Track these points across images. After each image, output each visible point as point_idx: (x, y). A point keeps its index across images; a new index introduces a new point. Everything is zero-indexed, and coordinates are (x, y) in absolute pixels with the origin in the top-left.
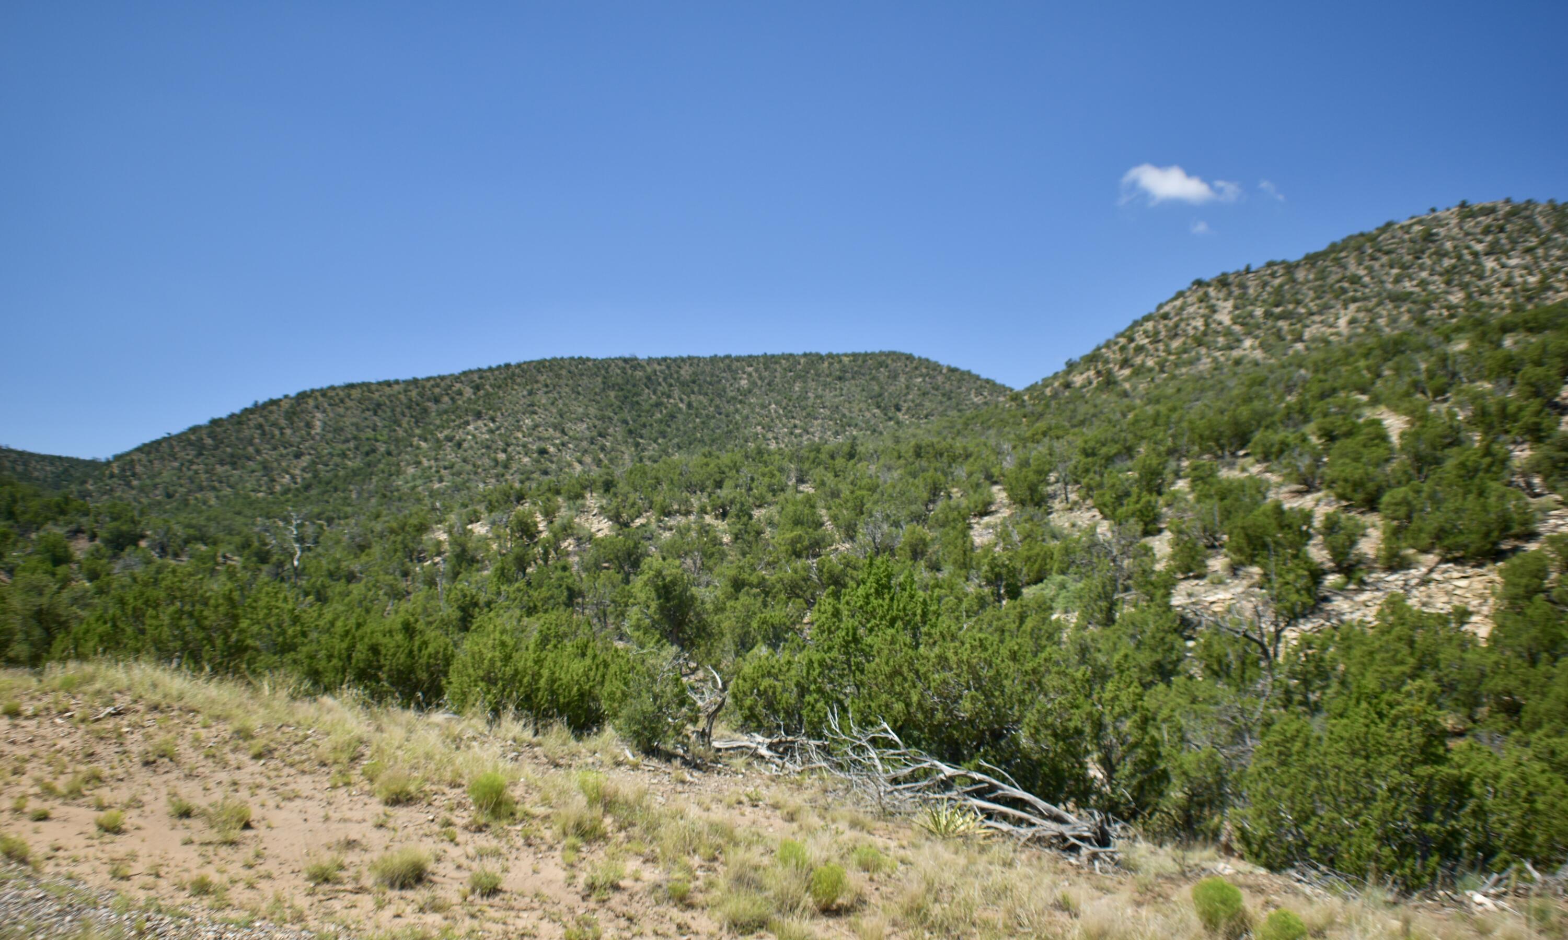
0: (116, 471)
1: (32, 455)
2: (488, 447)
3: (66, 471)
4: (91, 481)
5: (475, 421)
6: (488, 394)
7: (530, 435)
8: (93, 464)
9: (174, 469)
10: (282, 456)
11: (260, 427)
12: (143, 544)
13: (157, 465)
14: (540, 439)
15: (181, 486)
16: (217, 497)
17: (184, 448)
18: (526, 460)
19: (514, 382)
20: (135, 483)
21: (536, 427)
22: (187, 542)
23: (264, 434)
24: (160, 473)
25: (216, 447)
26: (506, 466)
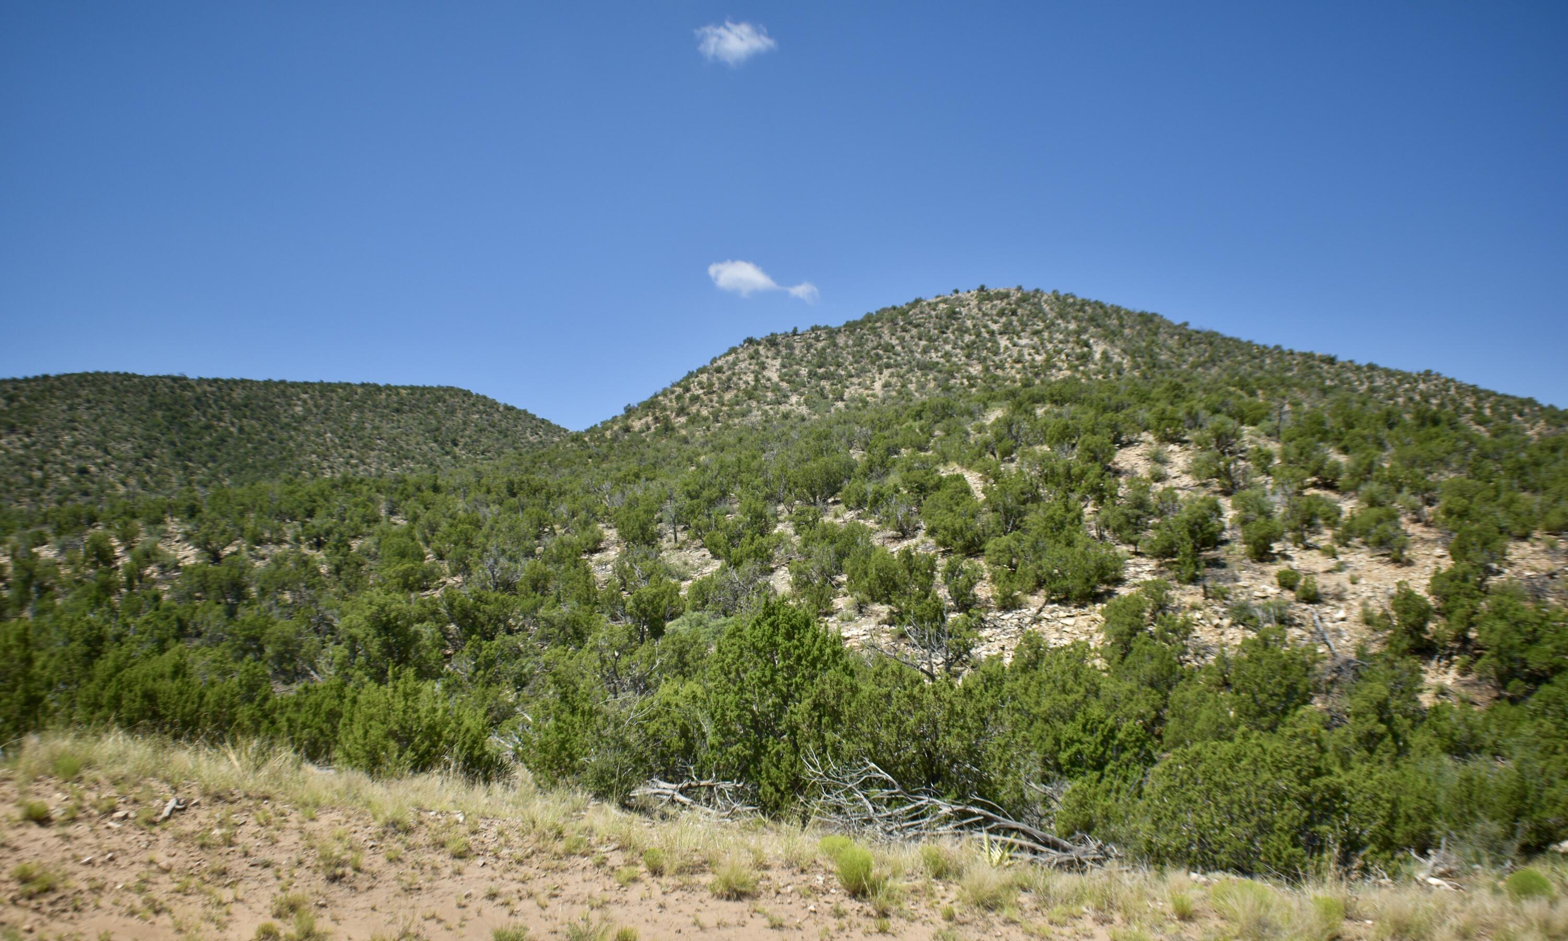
2: (22, 464)
5: (8, 434)
6: (23, 407)
7: (70, 453)
14: (80, 457)
18: (64, 479)
19: (53, 396)
21: (76, 444)
26: (42, 485)
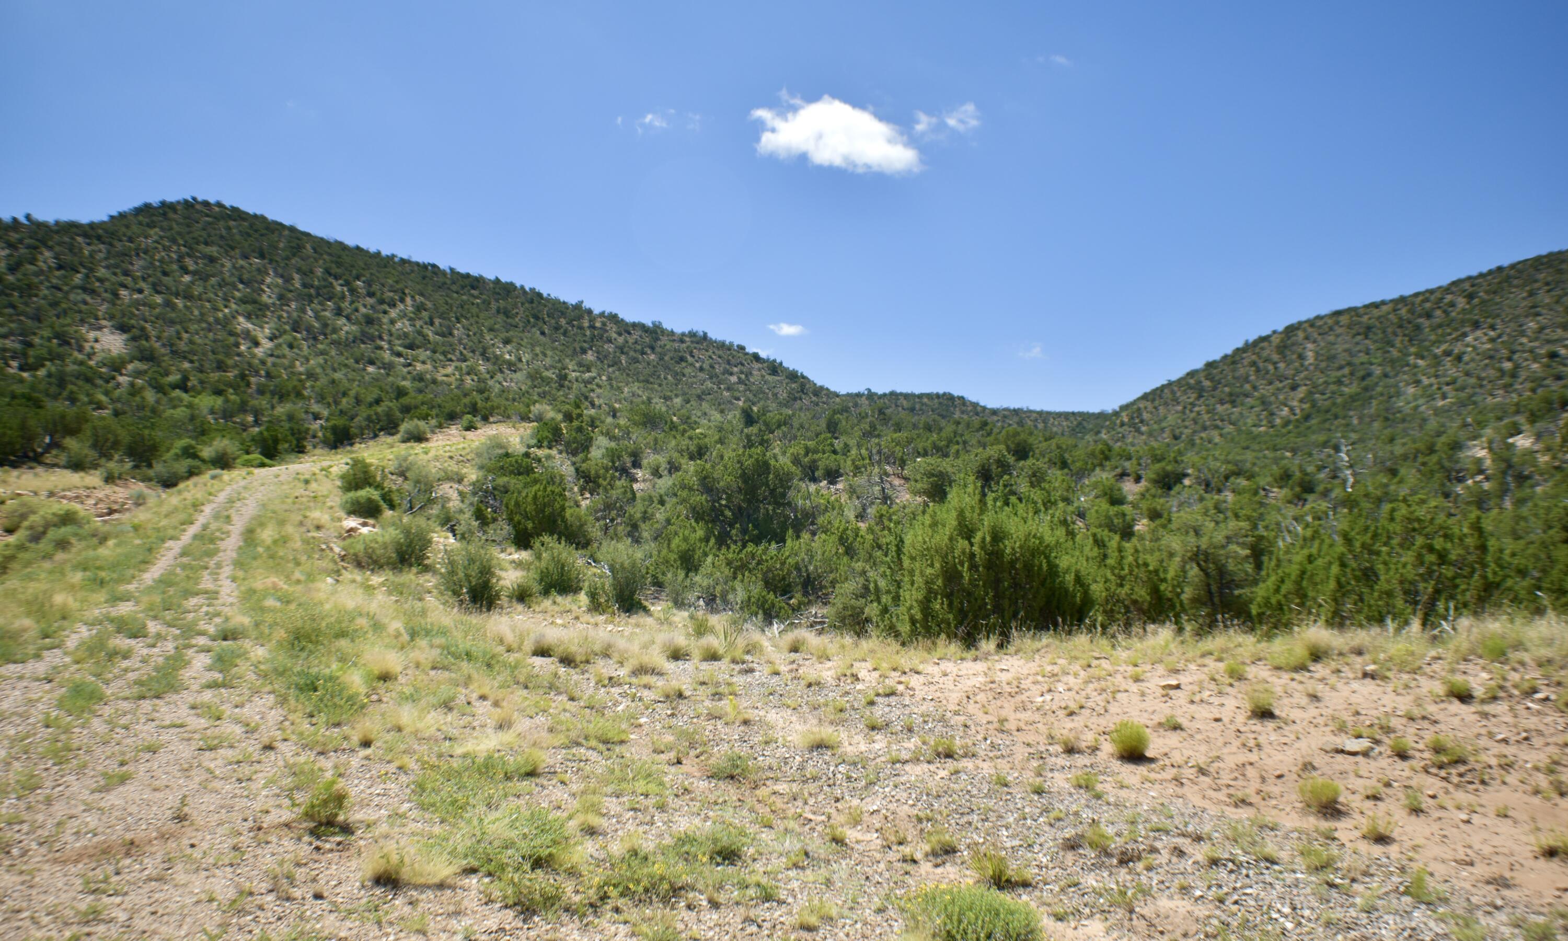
0: (1126, 420)
1: (1049, 413)
2: (1491, 357)
3: (1080, 424)
4: (1104, 431)
5: (1473, 331)
6: (1483, 302)
7: (1536, 339)
8: (1102, 416)
9: (1177, 412)
10: (1278, 389)
11: (1253, 364)
12: (1187, 482)
13: (1162, 410)
14: (1548, 342)
15: (1186, 427)
16: (1221, 435)
17: (1185, 392)
18: (1535, 366)
19: (1510, 286)
20: (1144, 429)
21: (1541, 329)
22: (1227, 478)
23: (1258, 370)
24: (1166, 418)
25: (1215, 388)
26: (1514, 375)
